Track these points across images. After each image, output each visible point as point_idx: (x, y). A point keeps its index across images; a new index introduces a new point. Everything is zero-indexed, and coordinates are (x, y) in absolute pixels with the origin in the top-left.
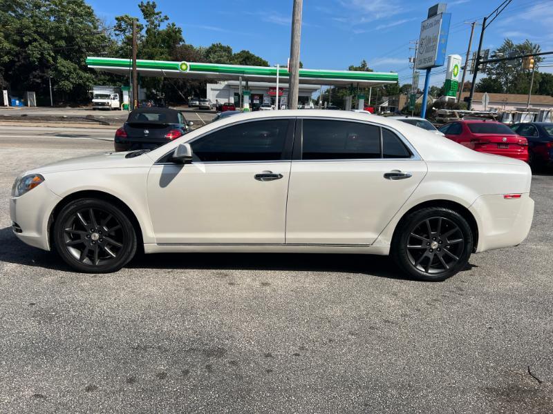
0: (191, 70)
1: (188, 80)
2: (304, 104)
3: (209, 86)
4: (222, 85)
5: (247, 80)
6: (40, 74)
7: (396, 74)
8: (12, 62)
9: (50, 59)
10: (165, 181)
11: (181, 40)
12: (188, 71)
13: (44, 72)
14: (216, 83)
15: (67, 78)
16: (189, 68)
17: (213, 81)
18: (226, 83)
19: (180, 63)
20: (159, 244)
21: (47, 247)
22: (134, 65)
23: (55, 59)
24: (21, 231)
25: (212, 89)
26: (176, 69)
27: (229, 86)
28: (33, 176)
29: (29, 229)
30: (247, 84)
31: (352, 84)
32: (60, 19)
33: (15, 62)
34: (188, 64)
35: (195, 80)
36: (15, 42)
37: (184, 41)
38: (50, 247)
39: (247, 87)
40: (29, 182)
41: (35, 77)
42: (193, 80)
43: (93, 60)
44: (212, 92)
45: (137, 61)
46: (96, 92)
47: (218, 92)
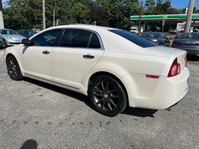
0: (168, 18)
1: (170, 22)
3: (178, 24)
4: (184, 23)
5: (194, 20)
6: (118, 23)
8: (111, 20)
9: (122, 18)
10: (23, 52)
11: (170, 6)
12: (166, 18)
13: (119, 22)
15: (126, 24)
16: (167, 17)
17: (181, 22)
19: (163, 15)
20: (25, 74)
22: (140, 18)
23: (123, 18)
26: (162, 18)
32: (128, 4)
33: (112, 19)
35: (173, 22)
36: (113, 13)
37: (171, 7)
39: (194, 23)
41: (117, 24)
42: (172, 22)
43: (132, 17)
44: (179, 26)
45: (141, 16)
46: (132, 28)
47: (182, 26)
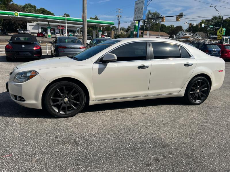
0: (20, 16)
1: (17, 21)
2: (74, 33)
3: (28, 24)
4: (35, 23)
5: (48, 22)
7: (114, 22)
10: (100, 71)
12: (19, 16)
14: (31, 22)
16: (19, 14)
18: (37, 23)
19: (14, 12)
20: (96, 100)
21: (40, 107)
24: (24, 101)
25: (30, 25)
26: (13, 15)
27: (38, 24)
28: (30, 72)
29: (30, 99)
30: (48, 23)
31: (95, 25)
34: (19, 13)
37: (12, 1)
38: (42, 107)
39: (48, 25)
40: (29, 74)
42: (19, 21)
47: (33, 27)
